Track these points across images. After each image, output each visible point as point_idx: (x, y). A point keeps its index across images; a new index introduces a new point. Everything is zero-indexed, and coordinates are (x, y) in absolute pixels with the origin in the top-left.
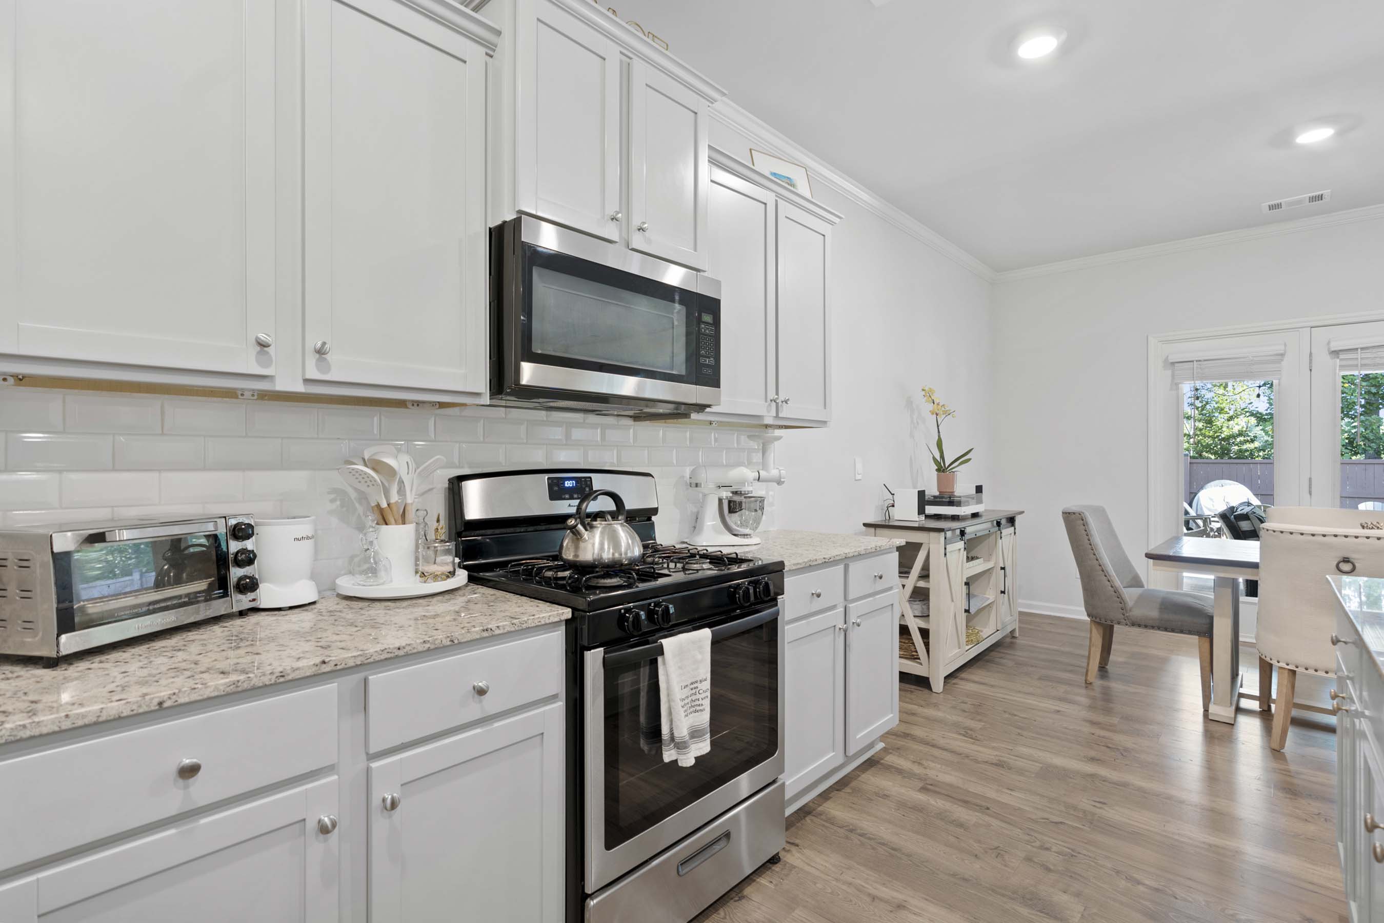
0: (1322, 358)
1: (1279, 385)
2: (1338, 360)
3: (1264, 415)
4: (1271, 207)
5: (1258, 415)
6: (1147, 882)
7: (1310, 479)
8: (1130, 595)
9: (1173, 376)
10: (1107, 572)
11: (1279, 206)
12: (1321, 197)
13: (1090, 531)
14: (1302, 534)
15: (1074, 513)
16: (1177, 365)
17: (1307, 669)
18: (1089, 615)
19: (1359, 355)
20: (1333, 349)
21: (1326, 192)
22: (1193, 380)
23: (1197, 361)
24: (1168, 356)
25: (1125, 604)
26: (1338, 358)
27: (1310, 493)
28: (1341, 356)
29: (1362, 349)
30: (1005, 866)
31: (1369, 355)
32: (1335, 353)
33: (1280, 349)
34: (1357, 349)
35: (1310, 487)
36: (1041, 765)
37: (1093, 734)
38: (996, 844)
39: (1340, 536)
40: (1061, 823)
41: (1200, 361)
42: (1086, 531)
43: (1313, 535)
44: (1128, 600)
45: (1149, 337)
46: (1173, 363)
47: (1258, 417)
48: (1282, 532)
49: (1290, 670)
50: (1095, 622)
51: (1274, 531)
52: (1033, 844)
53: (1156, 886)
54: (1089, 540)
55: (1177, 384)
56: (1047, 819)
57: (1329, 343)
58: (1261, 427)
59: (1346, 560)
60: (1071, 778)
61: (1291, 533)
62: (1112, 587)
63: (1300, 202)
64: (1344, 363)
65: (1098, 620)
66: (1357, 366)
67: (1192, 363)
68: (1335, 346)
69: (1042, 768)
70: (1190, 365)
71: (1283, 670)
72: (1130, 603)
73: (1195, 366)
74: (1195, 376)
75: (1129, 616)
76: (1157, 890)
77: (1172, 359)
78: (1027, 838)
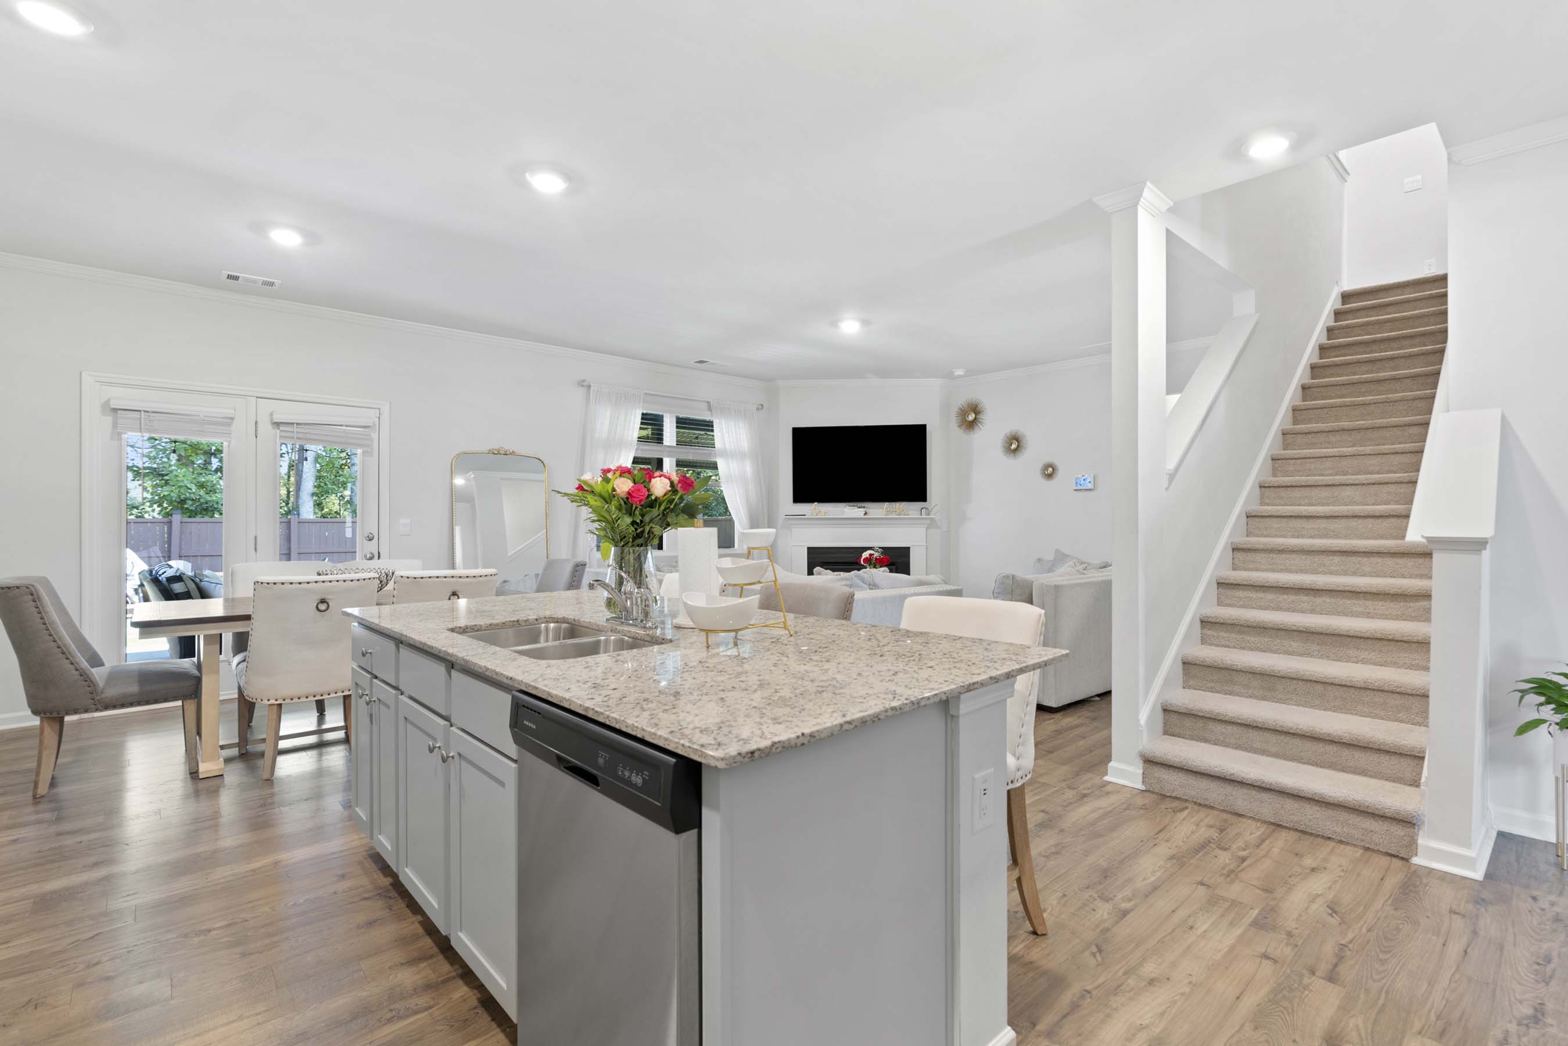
0: (265, 428)
1: (229, 446)
2: (278, 431)
3: (140, 469)
4: (229, 277)
5: (135, 469)
6: (217, 925)
7: (256, 537)
8: (98, 674)
9: (115, 425)
10: (69, 653)
11: (236, 278)
12: (272, 284)
13: (43, 607)
14: (291, 583)
15: (18, 588)
16: (119, 412)
17: (292, 699)
18: (35, 712)
19: (295, 429)
20: (275, 421)
21: (277, 282)
22: (141, 432)
23: (144, 411)
24: (109, 400)
25: (94, 685)
26: (279, 428)
27: (256, 550)
28: (282, 428)
29: (297, 424)
30: (54, 1008)
31: (301, 430)
32: (277, 425)
33: (230, 412)
34: (293, 424)
35: (256, 545)
36: (32, 900)
37: (81, 842)
38: (26, 999)
39: (312, 582)
40: (97, 934)
41: (148, 412)
42: (37, 608)
43: (300, 583)
44: (98, 679)
45: (84, 375)
46: (115, 410)
47: (135, 471)
48: (275, 584)
49: (278, 704)
50: (48, 718)
51: (268, 584)
52: (77, 970)
53: (226, 923)
54: (42, 618)
55: (120, 434)
56: (78, 941)
57: (271, 415)
58: (140, 482)
59: (323, 601)
60: (80, 892)
61: (283, 584)
62: (77, 670)
63: (255, 281)
64: (283, 434)
65: (48, 715)
66: (293, 438)
67: (139, 413)
68: (277, 418)
69: (34, 902)
70: (136, 415)
71: (273, 707)
72: (101, 684)
73: (143, 417)
74: (142, 427)
75: (101, 698)
76: (229, 925)
77: (114, 404)
78: (63, 970)
